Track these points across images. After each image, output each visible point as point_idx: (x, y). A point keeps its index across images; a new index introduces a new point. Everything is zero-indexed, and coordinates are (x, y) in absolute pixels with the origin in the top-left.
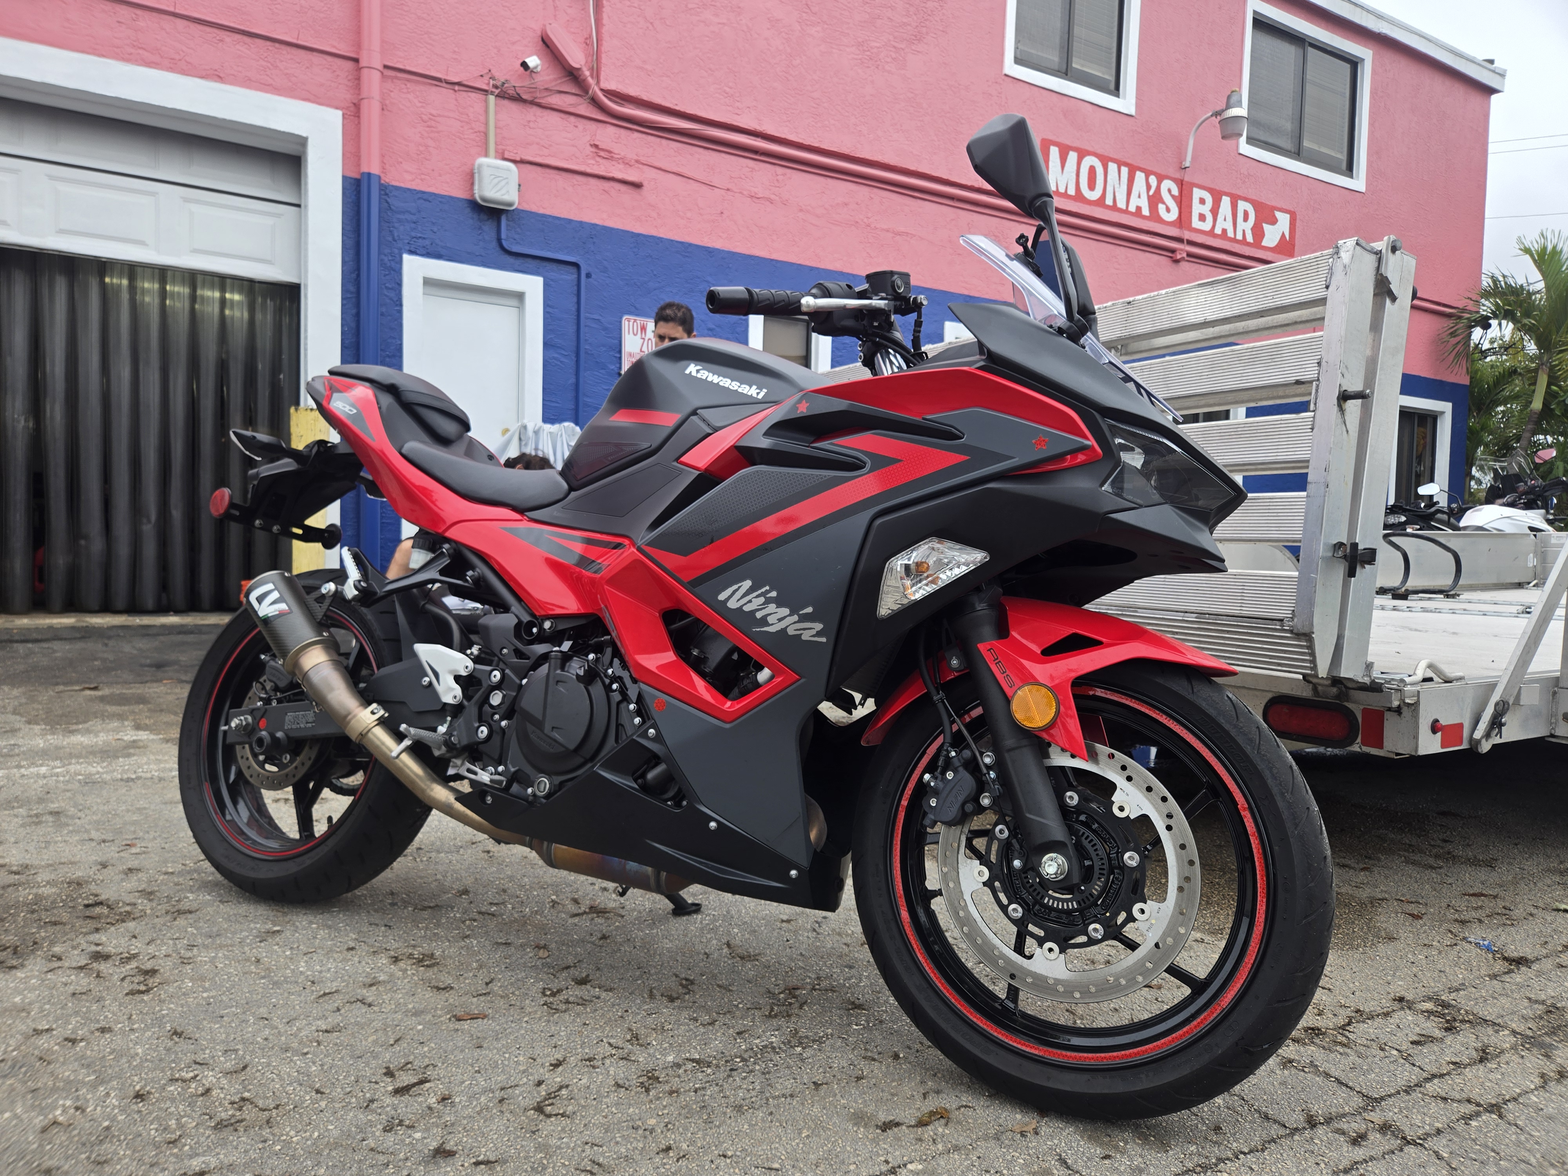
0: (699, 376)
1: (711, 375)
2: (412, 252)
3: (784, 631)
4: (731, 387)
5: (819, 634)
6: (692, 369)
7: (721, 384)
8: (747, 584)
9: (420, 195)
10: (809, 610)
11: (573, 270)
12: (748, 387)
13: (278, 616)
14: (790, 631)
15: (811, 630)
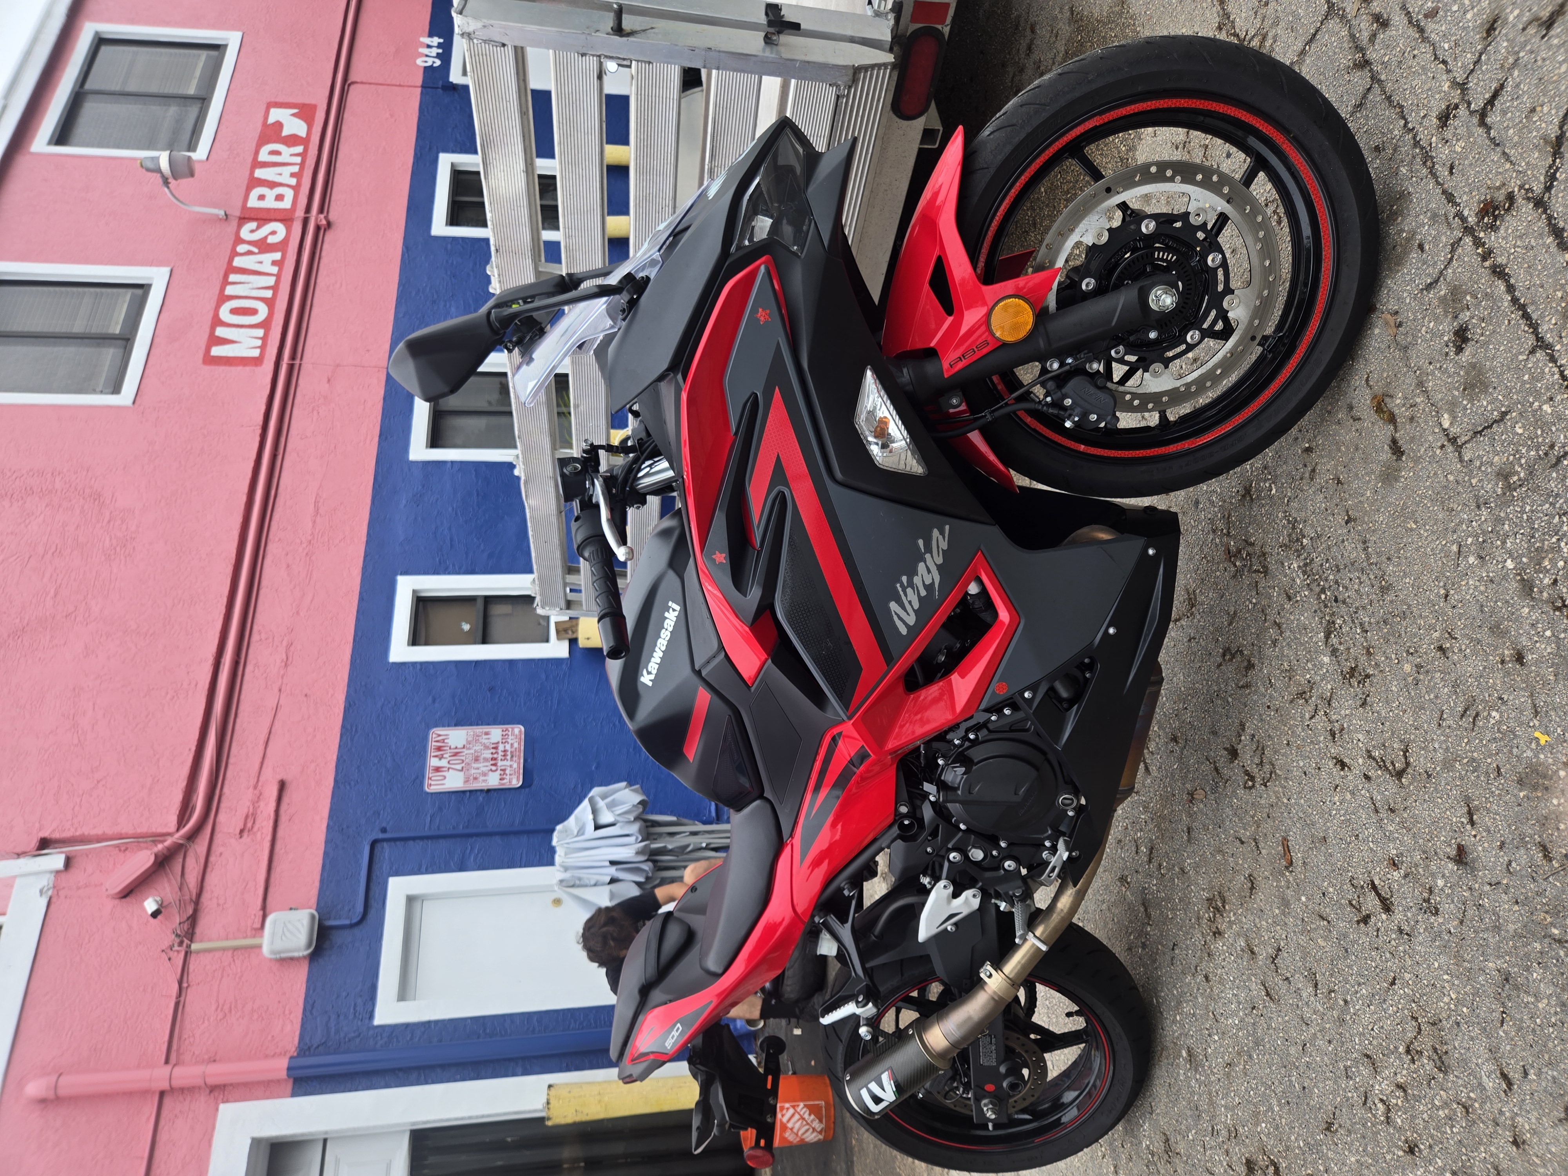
0: (654, 672)
1: (653, 660)
2: (371, 1016)
3: (939, 567)
4: (668, 638)
5: (942, 533)
6: (646, 679)
7: (663, 648)
8: (893, 606)
9: (308, 1014)
10: (921, 542)
11: (378, 847)
12: (667, 621)
13: (894, 1079)
14: (939, 560)
15: (939, 540)
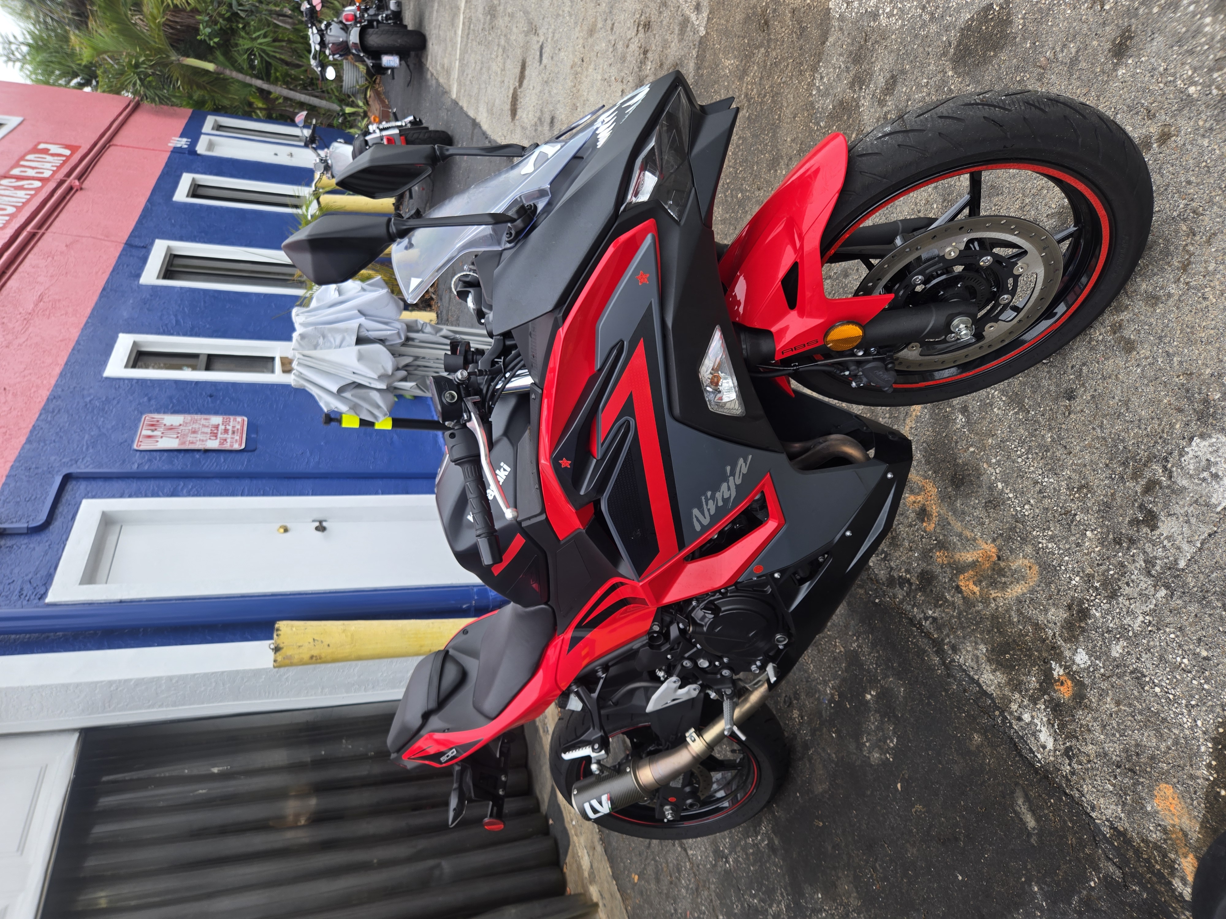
13: (611, 799)
14: (739, 481)
15: (742, 466)
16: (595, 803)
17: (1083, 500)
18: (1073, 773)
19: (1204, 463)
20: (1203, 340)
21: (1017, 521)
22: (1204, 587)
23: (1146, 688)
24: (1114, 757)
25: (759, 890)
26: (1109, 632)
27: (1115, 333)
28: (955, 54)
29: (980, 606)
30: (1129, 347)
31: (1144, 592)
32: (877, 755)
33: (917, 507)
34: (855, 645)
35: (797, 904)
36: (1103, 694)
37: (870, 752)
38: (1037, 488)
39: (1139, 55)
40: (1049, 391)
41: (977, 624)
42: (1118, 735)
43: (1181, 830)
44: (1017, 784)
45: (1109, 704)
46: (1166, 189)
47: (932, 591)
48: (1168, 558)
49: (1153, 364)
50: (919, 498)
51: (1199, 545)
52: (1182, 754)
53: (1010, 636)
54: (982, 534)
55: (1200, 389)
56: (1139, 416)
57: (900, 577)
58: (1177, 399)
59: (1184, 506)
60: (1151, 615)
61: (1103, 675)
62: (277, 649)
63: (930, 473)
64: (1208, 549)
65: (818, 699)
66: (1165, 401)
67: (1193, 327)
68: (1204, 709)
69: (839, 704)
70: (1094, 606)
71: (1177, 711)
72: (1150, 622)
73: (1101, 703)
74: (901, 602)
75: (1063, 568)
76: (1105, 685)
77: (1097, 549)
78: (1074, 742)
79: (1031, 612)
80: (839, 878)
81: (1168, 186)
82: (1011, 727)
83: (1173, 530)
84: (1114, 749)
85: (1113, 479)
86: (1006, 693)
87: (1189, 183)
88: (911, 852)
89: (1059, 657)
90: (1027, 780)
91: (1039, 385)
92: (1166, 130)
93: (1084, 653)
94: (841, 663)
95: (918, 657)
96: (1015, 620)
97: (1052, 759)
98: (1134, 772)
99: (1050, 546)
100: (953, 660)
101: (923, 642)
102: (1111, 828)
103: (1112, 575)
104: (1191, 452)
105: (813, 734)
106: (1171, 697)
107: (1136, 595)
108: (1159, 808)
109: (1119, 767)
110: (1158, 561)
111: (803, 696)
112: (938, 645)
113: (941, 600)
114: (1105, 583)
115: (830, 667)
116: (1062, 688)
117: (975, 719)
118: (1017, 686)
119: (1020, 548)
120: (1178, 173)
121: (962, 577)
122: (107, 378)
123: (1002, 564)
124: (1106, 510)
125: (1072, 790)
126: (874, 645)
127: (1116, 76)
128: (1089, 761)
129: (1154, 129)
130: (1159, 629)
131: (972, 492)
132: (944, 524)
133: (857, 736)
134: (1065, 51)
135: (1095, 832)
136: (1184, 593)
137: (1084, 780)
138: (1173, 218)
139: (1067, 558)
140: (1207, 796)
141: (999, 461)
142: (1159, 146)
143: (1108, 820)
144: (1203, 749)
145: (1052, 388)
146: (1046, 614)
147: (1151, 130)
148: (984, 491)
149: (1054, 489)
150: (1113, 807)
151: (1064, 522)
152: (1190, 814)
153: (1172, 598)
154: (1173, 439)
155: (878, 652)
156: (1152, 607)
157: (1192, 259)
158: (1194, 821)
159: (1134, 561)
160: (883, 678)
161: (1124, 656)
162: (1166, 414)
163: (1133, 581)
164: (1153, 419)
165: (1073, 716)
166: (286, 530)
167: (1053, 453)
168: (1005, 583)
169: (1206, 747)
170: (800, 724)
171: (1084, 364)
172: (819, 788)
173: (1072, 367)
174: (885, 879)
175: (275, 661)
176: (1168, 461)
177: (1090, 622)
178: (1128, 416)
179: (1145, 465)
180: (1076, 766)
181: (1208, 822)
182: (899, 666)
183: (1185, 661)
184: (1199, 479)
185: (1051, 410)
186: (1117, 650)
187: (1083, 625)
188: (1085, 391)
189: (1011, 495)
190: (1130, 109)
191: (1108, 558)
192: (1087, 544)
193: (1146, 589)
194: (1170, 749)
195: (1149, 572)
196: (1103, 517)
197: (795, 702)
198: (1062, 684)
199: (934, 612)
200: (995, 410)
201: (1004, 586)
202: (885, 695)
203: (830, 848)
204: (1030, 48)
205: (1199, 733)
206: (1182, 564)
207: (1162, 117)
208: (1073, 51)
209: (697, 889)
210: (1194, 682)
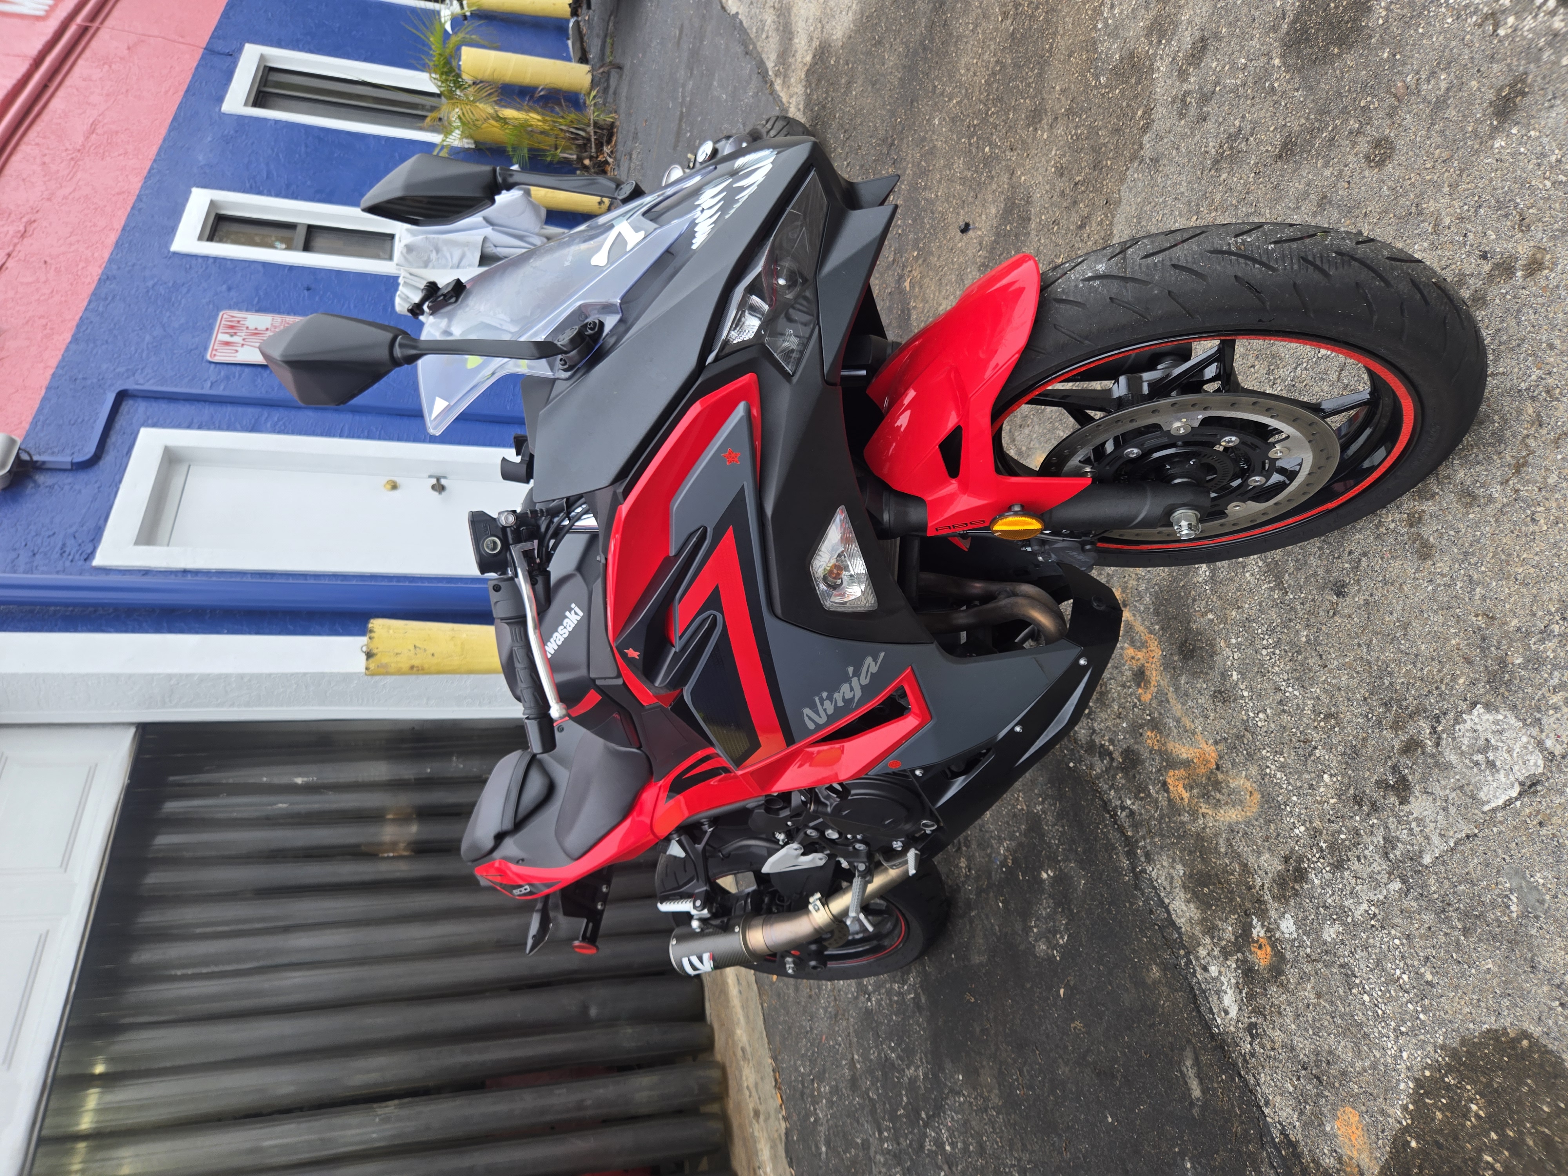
3: (863, 686)
4: (565, 635)
5: (876, 659)
10: (851, 669)
13: (713, 958)
14: (865, 681)
15: (871, 665)
16: (695, 960)
17: (1329, 732)
18: (1253, 1055)
19: (1481, 742)
20: (1519, 577)
21: (1246, 730)
22: (1447, 898)
23: (1354, 991)
24: (1302, 1056)
25: (898, 1045)
26: (1326, 907)
27: (1411, 526)
28: (1287, 33)
29: (1186, 818)
30: (1425, 552)
31: (1375, 876)
32: (1043, 947)
33: (1135, 665)
34: (1039, 808)
35: (936, 1076)
36: (1303, 978)
37: (1036, 941)
38: (1279, 696)
39: (1529, 124)
40: (1315, 574)
41: (1180, 837)
42: (1311, 1032)
43: (1358, 1166)
44: (1189, 1041)
45: (1308, 993)
46: (1519, 345)
47: (1134, 776)
48: (1412, 845)
49: (1449, 586)
50: (1140, 655)
51: (1452, 844)
52: (1378, 1083)
53: (1213, 868)
54: (1204, 730)
55: (1499, 642)
56: (1418, 649)
57: (1102, 746)
58: (1468, 645)
59: (1445, 788)
60: (1378, 907)
61: (1308, 956)
62: (369, 655)
63: (1157, 627)
64: (1463, 853)
65: (989, 856)
66: (1453, 642)
67: (1510, 555)
68: (1414, 1041)
69: (1011, 872)
70: (1314, 869)
71: (1384, 1031)
72: (1374, 914)
73: (1299, 987)
74: (1098, 777)
75: (1288, 809)
76: (1308, 968)
77: (1332, 801)
78: (1261, 1020)
79: (1241, 847)
80: (983, 1067)
81: (1523, 340)
82: (1194, 974)
83: (1426, 813)
84: (1304, 1046)
85: (1369, 720)
86: (1196, 933)
87: (1551, 347)
88: (1063, 1071)
89: (1263, 914)
90: (1201, 1042)
91: (1306, 563)
92: (1539, 256)
93: (1292, 921)
94: (1021, 824)
95: (1106, 851)
96: (1223, 850)
97: (1232, 1029)
98: (1320, 1082)
99: (1279, 775)
100: (1144, 871)
101: (1114, 836)
102: (1281, 1133)
103: (1343, 841)
104: (1469, 722)
105: (978, 894)
106: (1380, 1012)
107: (1365, 876)
108: (1339, 1133)
109: (1305, 1069)
110: (1399, 845)
111: (974, 846)
112: (1131, 845)
113: (1144, 792)
114: (1333, 847)
115: (1008, 823)
116: (1259, 952)
117: (1156, 949)
118: (1211, 930)
119: (1245, 765)
120: (1541, 327)
121: (1171, 773)
122: (175, 254)
123: (1220, 777)
124: (1352, 754)
125: (1247, 1073)
126: (1061, 816)
127: (1492, 147)
128: (1273, 1049)
129: (1523, 249)
130: (1383, 927)
131: (1201, 672)
132: (1162, 699)
133: (1025, 914)
134: (1433, 82)
135: (1263, 1131)
136: (1422, 895)
137: (1263, 1067)
138: (1520, 391)
139: (1295, 798)
140: (1395, 1140)
141: (1239, 644)
142: (1525, 277)
143: (1281, 1124)
144: (1402, 1086)
145: (1321, 571)
146: (1258, 857)
147: (1520, 249)
148: (1215, 675)
149: (1298, 705)
150: (1289, 1110)
151: (1301, 752)
152: (1372, 1153)
153: (1406, 895)
154: (1452, 695)
155: (1063, 826)
156: (1381, 897)
157: (1530, 459)
158: (1374, 1162)
159: (1372, 833)
160: (1064, 861)
161: (1336, 944)
162: (1450, 659)
163: (1365, 857)
164: (1433, 660)
165: (1265, 990)
166: (394, 487)
167: (1306, 658)
168: (1219, 801)
169: (1406, 1086)
170: (966, 876)
171: (1365, 554)
172: (977, 959)
173: (1350, 553)
174: (1031, 1087)
175: (367, 669)
176: (1439, 722)
177: (1306, 887)
178: (1404, 645)
179: (1410, 716)
180: (1257, 1048)
181: (1389, 1168)
182: (1084, 853)
183: (1405, 977)
184: (1472, 761)
185: (1313, 600)
186: (1330, 933)
187: (1297, 887)
188: (1359, 591)
189: (1246, 694)
190: (1500, 205)
191: (1342, 817)
192: (1322, 789)
193: (1379, 873)
194: (1366, 1071)
195: (1386, 853)
196: (1346, 763)
197: (964, 848)
198: (1260, 947)
199: (1133, 804)
200: (1247, 575)
201: (1217, 804)
202: (1061, 879)
203: (978, 1030)
204: (1388, 60)
205: (1402, 1067)
206: (1427, 860)
207: (1538, 234)
208: (1443, 85)
209: (836, 1015)
210: (1409, 1005)
